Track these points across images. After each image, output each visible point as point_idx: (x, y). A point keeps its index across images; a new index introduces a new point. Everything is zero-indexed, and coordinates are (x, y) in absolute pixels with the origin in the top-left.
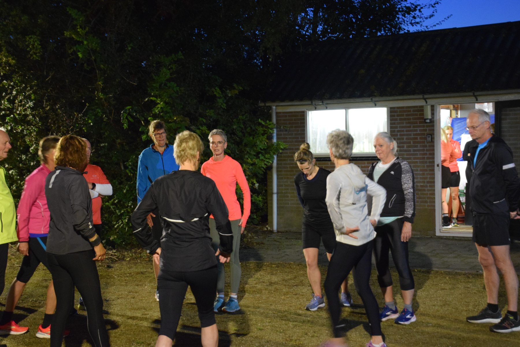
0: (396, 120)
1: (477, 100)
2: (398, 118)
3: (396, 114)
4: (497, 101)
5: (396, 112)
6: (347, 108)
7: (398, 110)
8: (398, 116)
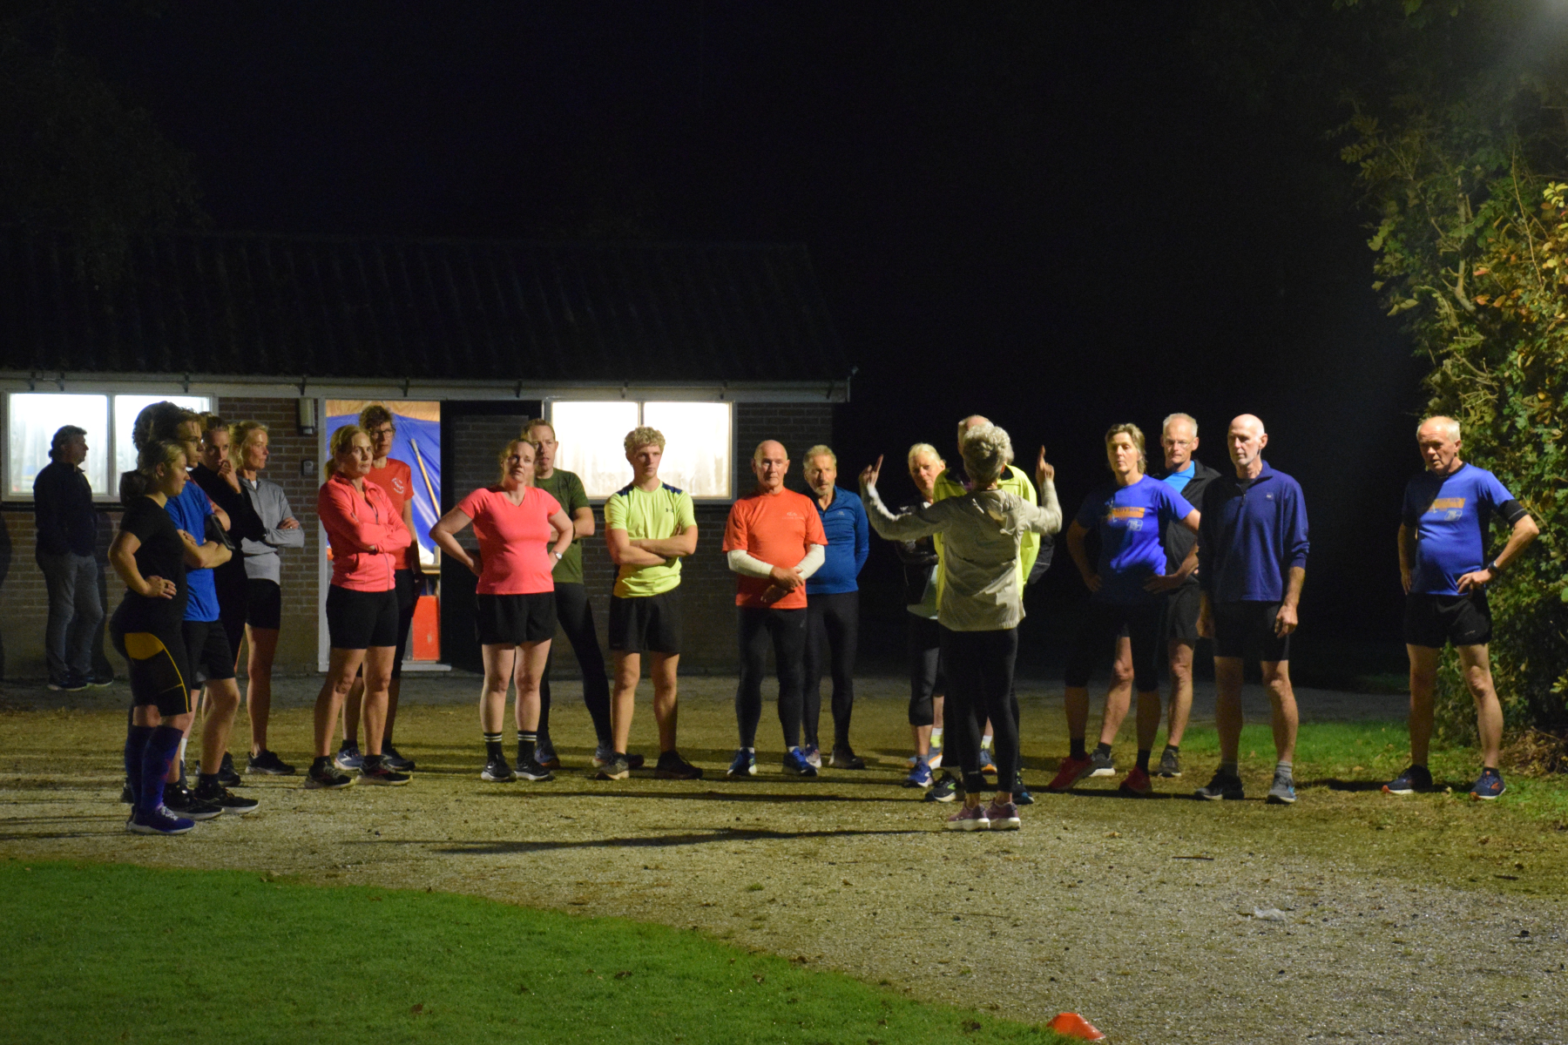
1: (405, 395)
3: (233, 412)
4: (444, 399)
6: (112, 393)
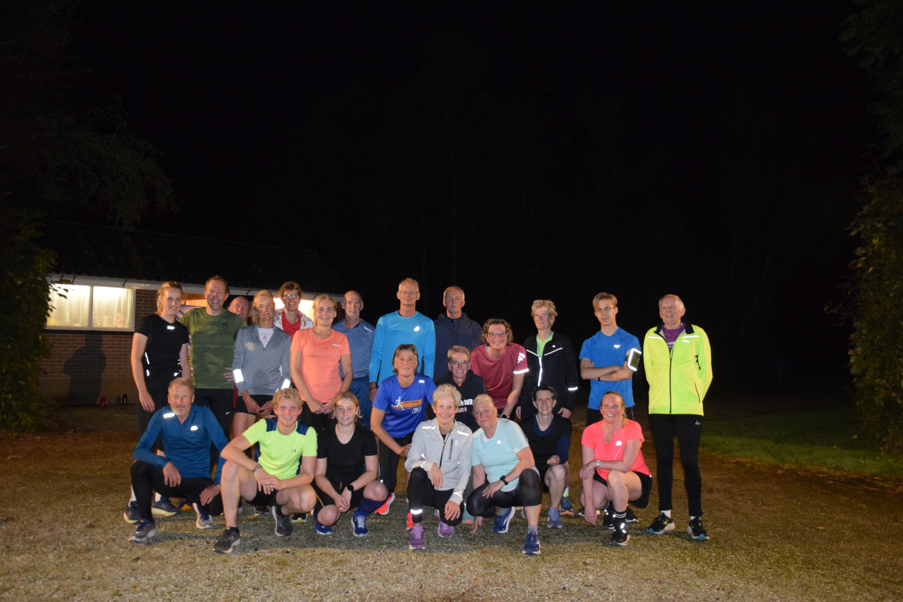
0: (141, 300)
2: (143, 299)
3: (141, 295)
5: (141, 294)
6: (92, 285)
7: (143, 292)
8: (143, 297)
